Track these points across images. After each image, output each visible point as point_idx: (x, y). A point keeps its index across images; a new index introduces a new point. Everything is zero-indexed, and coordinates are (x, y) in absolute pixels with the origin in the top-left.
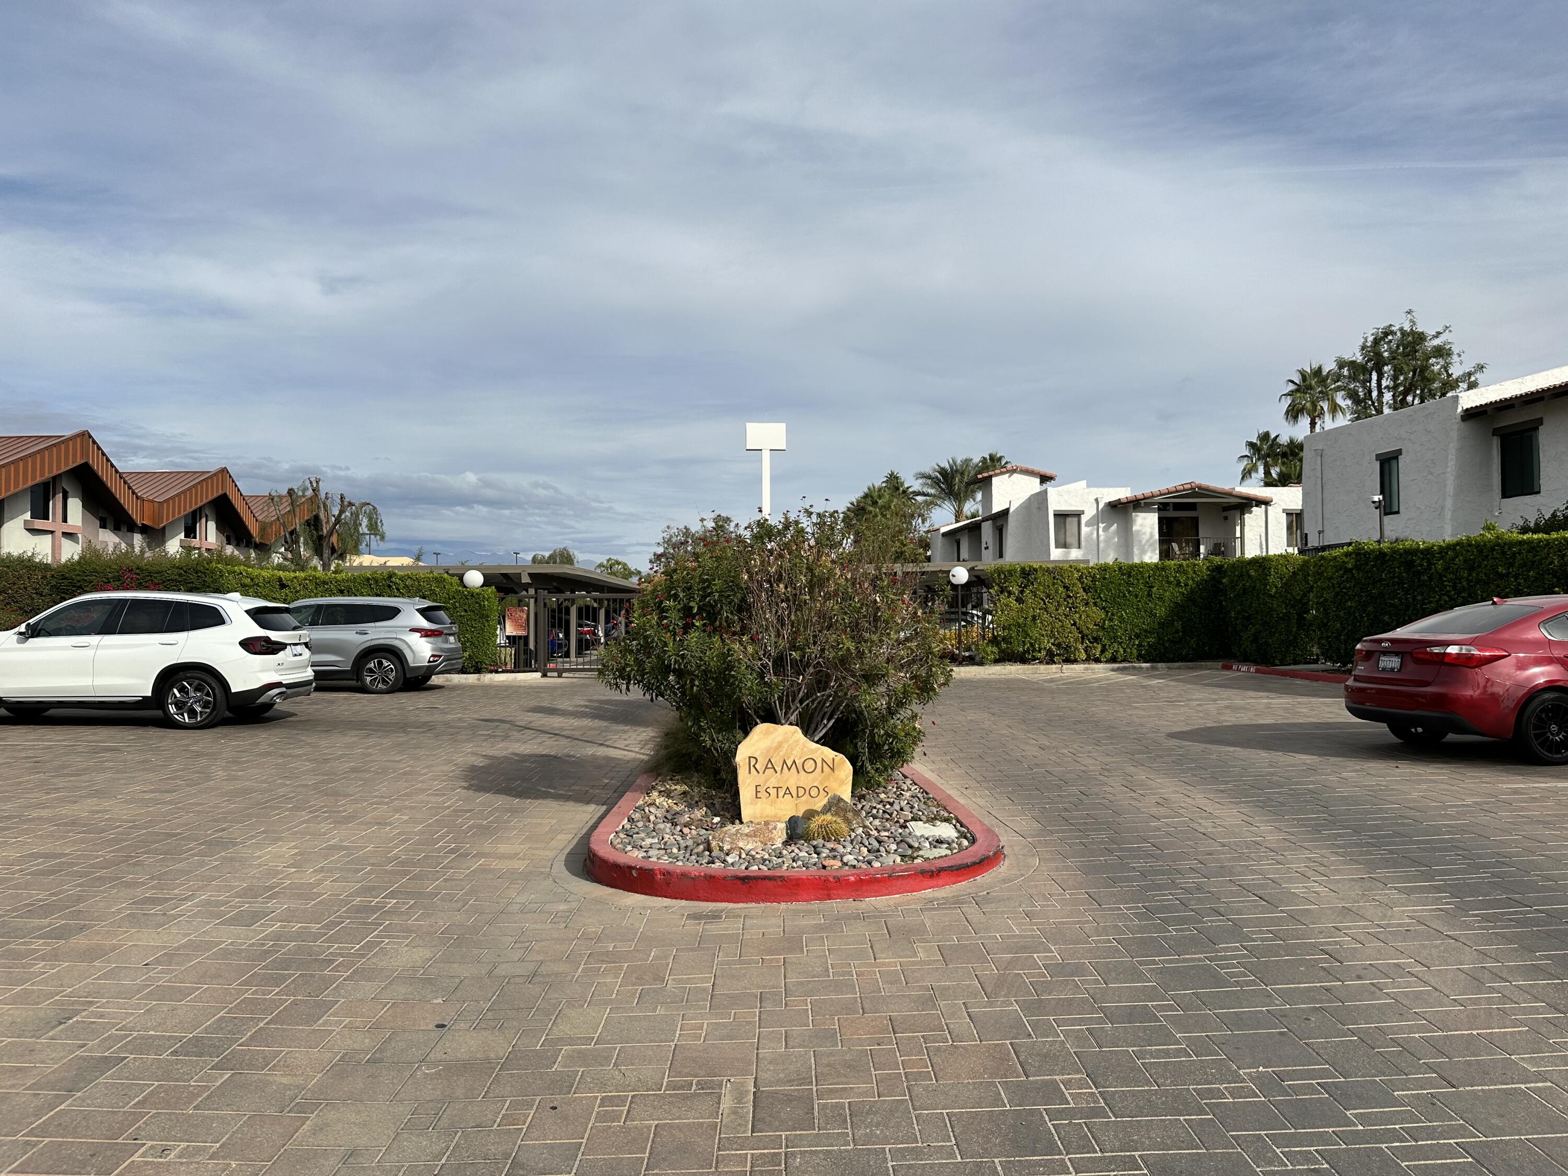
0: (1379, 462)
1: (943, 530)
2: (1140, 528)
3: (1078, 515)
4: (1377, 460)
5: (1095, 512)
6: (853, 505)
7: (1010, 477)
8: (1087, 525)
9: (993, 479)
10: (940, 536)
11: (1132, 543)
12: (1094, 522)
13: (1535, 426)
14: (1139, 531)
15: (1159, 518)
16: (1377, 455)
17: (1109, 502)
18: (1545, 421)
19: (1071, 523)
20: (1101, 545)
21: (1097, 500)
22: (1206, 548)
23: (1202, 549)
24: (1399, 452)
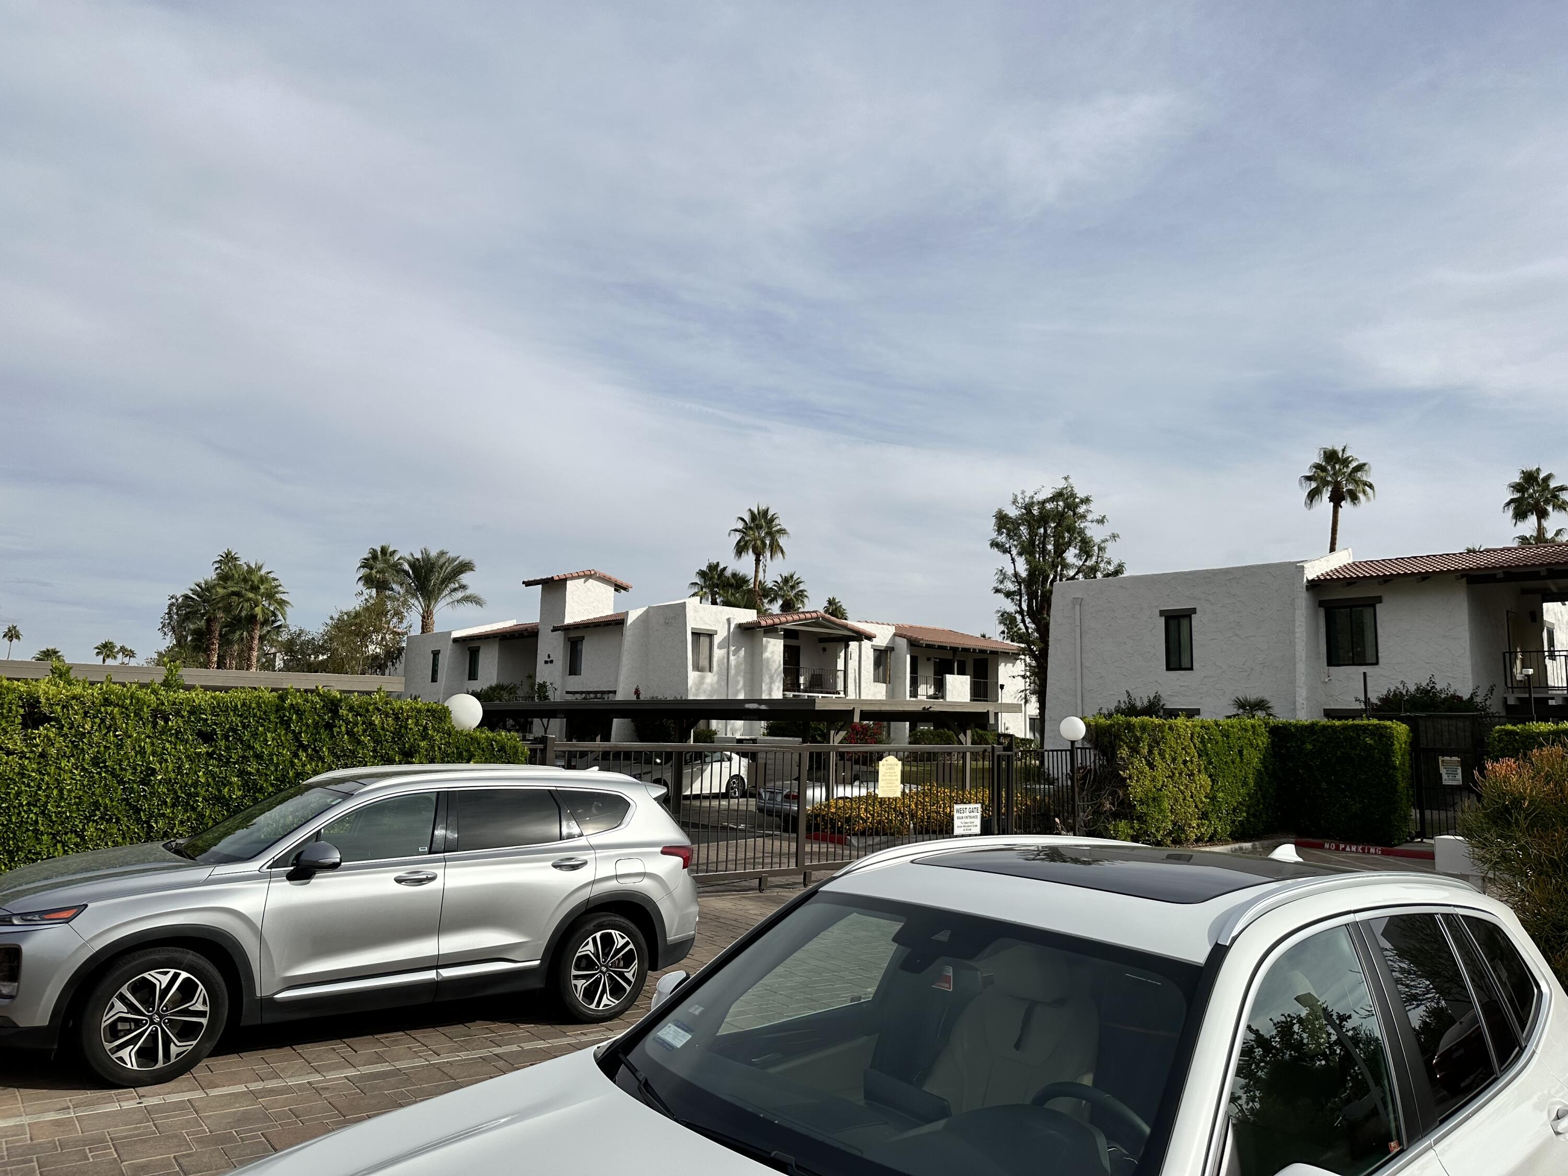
0: (1164, 618)
1: (456, 634)
2: (770, 656)
3: (710, 635)
4: (1161, 615)
5: (726, 634)
6: (200, 587)
7: (585, 582)
8: (720, 647)
9: (568, 583)
10: (451, 642)
11: (761, 671)
12: (725, 644)
13: (1373, 603)
14: (768, 659)
15: (785, 646)
16: (1161, 611)
17: (740, 624)
18: (1385, 599)
19: (704, 641)
20: (732, 672)
21: (729, 620)
22: (805, 679)
23: (802, 680)
24: (1194, 611)
